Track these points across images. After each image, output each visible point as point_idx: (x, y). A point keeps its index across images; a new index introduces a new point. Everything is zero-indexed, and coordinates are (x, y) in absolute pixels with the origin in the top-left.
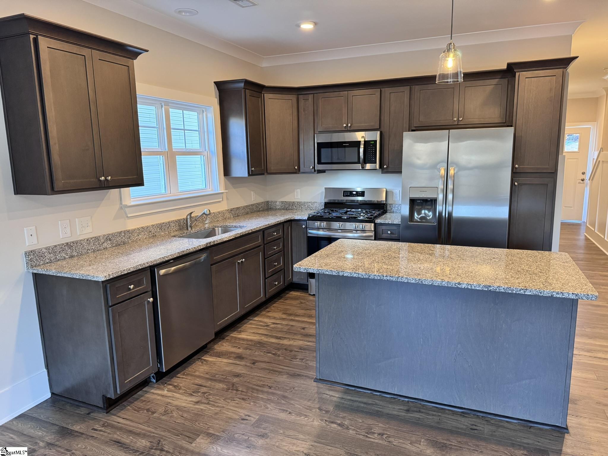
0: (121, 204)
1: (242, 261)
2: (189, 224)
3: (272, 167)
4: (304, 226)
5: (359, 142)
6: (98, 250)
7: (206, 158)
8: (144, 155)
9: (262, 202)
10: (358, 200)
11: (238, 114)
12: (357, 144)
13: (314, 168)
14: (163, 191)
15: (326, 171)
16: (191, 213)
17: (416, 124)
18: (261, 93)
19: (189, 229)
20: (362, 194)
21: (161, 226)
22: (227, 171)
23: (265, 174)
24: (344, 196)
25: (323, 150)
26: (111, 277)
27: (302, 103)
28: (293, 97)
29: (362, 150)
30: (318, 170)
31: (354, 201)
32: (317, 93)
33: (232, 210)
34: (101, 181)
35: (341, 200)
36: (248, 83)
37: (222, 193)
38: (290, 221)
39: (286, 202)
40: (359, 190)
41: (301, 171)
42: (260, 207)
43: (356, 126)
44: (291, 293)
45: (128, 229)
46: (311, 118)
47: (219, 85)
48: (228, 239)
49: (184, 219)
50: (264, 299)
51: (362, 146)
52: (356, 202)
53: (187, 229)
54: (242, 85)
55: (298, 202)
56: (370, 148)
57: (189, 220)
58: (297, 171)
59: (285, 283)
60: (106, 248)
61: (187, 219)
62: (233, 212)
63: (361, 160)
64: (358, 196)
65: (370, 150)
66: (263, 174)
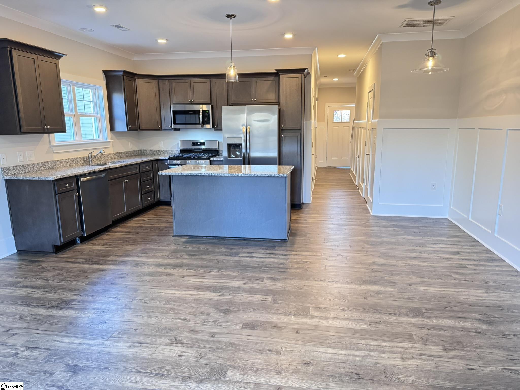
0: (50, 144)
1: (126, 181)
2: (90, 160)
3: (143, 126)
4: (166, 164)
5: (199, 111)
6: (39, 171)
7: (98, 120)
8: (66, 116)
9: (137, 150)
10: (202, 148)
11: (119, 91)
12: (197, 112)
13: (171, 127)
14: (72, 139)
15: (180, 129)
16: (91, 153)
17: (231, 102)
18: (134, 78)
19: (91, 163)
20: (204, 144)
21: (73, 160)
22: (112, 128)
23: (139, 130)
24: (192, 145)
25: (177, 116)
26: (57, 178)
27: (161, 85)
28: (155, 81)
29: (201, 116)
30: (174, 128)
31: (199, 148)
32: (171, 80)
33: (116, 153)
34: (44, 128)
35: (191, 148)
36: (125, 72)
37: (110, 142)
38: (157, 161)
39: (154, 150)
40: (202, 141)
41: (163, 129)
42: (135, 153)
43: (197, 101)
44: (160, 207)
45: (55, 160)
46: (168, 95)
47: (105, 72)
48: (117, 166)
49: (87, 157)
50: (141, 208)
51: (201, 114)
52: (200, 149)
53: (89, 163)
54: (122, 73)
55: (162, 150)
56: (206, 115)
57: (90, 157)
58: (161, 129)
59: (155, 200)
60: (43, 170)
61: (89, 156)
62: (117, 155)
63: (201, 122)
64: (201, 145)
65: (206, 116)
66: (137, 130)
